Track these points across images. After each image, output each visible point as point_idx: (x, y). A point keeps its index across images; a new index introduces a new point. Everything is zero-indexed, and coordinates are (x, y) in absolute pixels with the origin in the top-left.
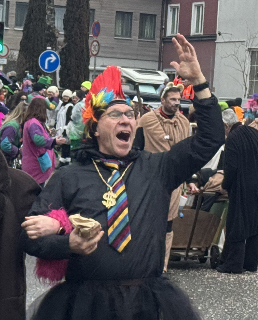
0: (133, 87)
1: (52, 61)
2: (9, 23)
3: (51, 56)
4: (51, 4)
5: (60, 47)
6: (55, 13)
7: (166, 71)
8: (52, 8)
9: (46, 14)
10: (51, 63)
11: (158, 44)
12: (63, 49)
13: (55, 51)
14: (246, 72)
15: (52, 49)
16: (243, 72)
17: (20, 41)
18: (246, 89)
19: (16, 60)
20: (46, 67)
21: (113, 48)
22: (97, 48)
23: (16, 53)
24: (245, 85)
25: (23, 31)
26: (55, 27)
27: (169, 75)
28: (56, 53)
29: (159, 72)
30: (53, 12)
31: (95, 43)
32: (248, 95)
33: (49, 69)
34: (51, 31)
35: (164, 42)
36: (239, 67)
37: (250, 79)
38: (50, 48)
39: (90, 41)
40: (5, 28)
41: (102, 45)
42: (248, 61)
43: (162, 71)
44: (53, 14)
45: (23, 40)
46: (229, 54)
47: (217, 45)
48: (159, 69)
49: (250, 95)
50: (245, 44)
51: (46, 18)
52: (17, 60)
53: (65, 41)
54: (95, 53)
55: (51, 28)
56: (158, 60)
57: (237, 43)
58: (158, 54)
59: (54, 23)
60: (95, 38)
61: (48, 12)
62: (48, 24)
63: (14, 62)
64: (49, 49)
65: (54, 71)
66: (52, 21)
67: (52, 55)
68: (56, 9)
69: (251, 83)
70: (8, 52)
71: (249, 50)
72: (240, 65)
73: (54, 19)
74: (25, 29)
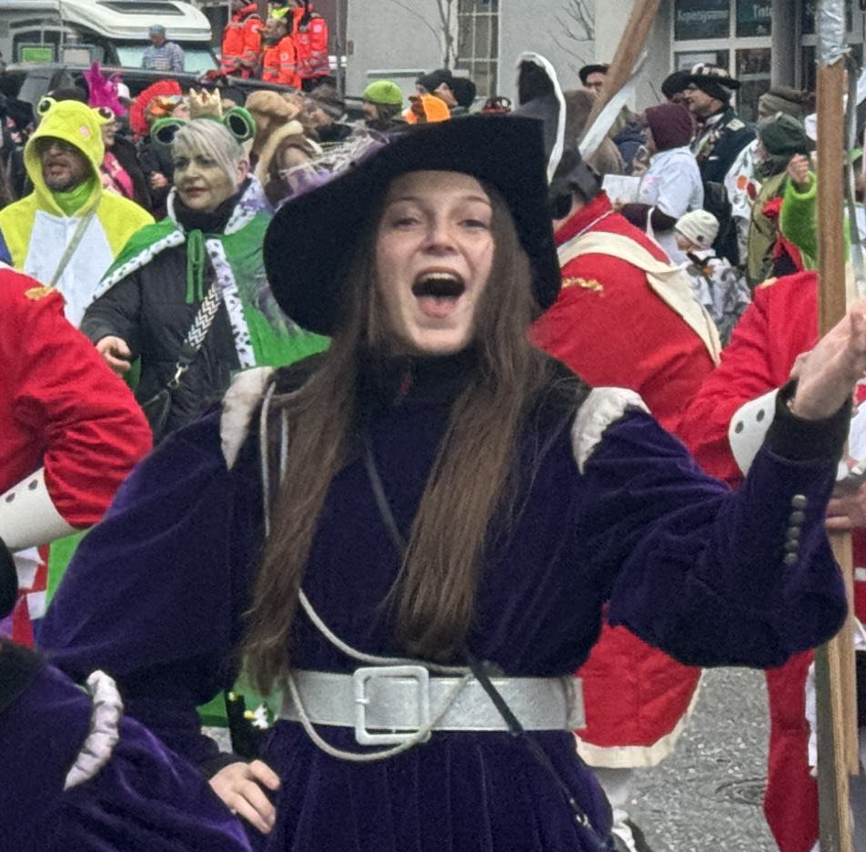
0: (99, 53)
7: (199, 1)
18: (449, 40)
24: (446, 30)
27: (208, 12)
29: (178, 4)
32: (456, 60)
37: (459, 11)
49: (461, 60)
69: (464, 24)
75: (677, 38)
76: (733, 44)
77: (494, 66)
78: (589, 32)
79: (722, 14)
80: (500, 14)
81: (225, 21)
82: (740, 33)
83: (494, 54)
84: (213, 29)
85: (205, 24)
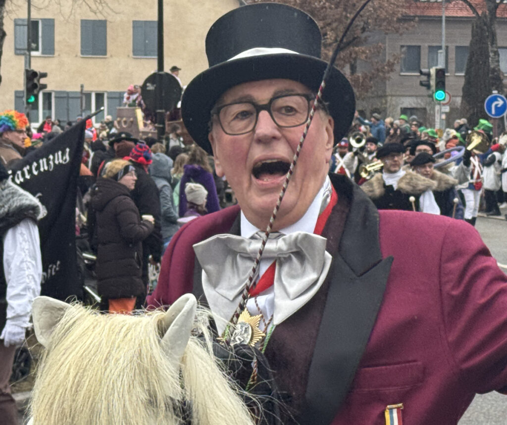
1: (499, 106)
2: (449, 68)
3: (497, 100)
4: (494, 45)
6: (499, 55)
8: (495, 49)
9: (490, 56)
10: (498, 108)
13: (502, 94)
15: (499, 93)
17: (462, 86)
19: (459, 107)
20: (493, 112)
23: (459, 100)
25: (464, 76)
26: (499, 70)
28: (503, 96)
30: (496, 53)
33: (496, 115)
34: (496, 73)
40: (446, 74)
44: (497, 56)
45: (465, 85)
51: (490, 61)
52: (461, 106)
55: (496, 71)
59: (499, 65)
61: (491, 54)
62: (492, 66)
63: (457, 109)
64: (495, 93)
65: (501, 116)
66: (497, 64)
67: (499, 99)
68: (499, 50)
70: (450, 98)
73: (498, 61)
74: (467, 73)
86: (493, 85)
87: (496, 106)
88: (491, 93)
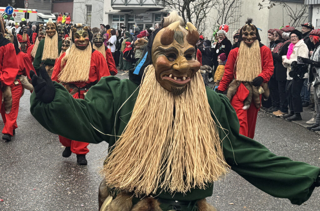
0: (42, 20)
1: (10, 10)
5: (13, 5)
7: (54, 14)
11: (51, 3)
12: (14, 6)
14: (85, 14)
16: (84, 14)
18: (85, 20)
20: (8, 13)
21: (34, 5)
22: (28, 5)
24: (85, 19)
27: (55, 15)
28: (12, 7)
29: (52, 14)
31: (27, 3)
35: (54, 3)
36: (82, 12)
37: (87, 16)
38: (9, 5)
39: (25, 2)
41: (29, 4)
42: (86, 10)
43: (53, 14)
46: (78, 7)
47: (74, 3)
48: (52, 13)
50: (84, 3)
53: (15, 2)
54: (27, 7)
56: (51, 9)
57: (81, 3)
58: (51, 7)
60: (27, 1)
67: (10, 8)
69: (87, 18)
71: (86, 5)
72: (83, 11)
75: (113, 21)
76: (120, 22)
77: (90, 24)
78: (102, 20)
79: (118, 18)
80: (91, 17)
81: (57, 16)
82: (121, 21)
83: (91, 22)
84: (56, 18)
85: (55, 17)
86: (9, 2)
87: (9, 10)
88: (8, 6)
